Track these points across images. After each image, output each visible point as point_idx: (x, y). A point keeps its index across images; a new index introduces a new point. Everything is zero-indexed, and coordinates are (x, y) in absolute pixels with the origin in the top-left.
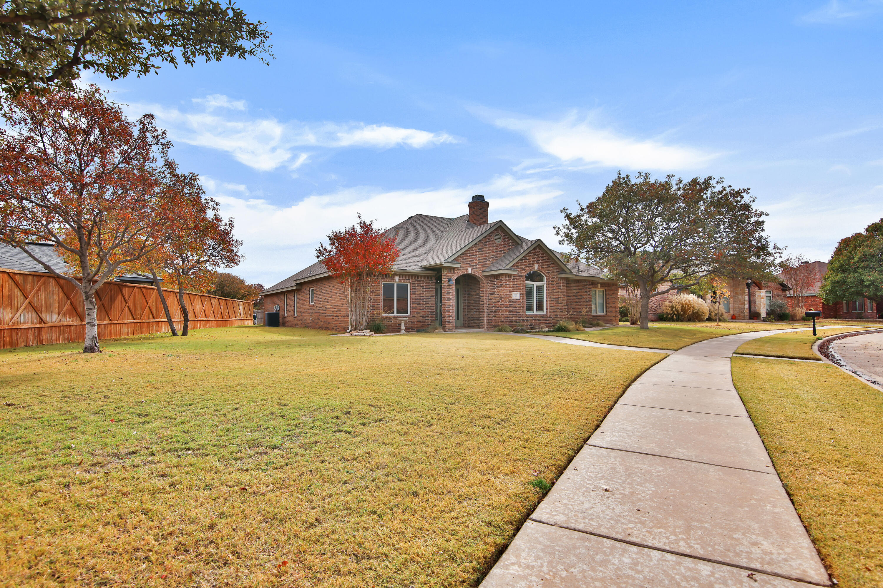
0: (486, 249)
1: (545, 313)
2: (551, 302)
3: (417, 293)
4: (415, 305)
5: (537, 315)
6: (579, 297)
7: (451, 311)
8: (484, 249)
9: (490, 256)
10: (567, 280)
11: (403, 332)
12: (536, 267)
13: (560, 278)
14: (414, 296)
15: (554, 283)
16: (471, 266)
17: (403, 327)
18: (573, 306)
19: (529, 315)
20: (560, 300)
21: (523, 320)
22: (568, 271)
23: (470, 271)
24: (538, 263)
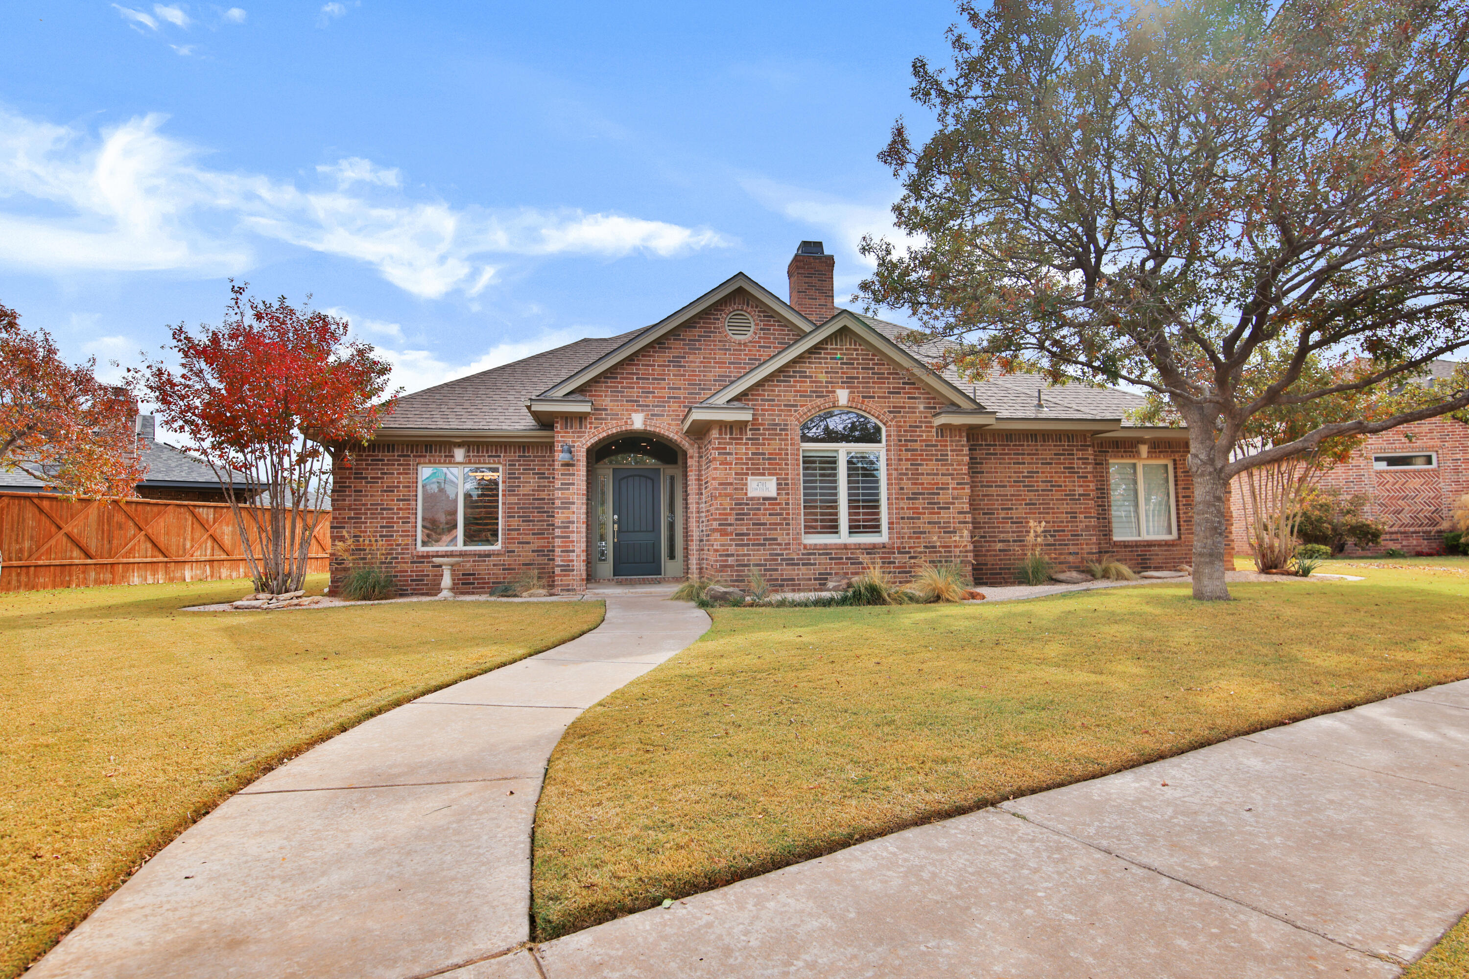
0: (695, 361)
1: (883, 537)
2: (904, 504)
3: (522, 491)
4: (515, 522)
5: (846, 547)
6: (1042, 486)
7: (574, 537)
8: (691, 358)
9: (711, 376)
10: (974, 434)
11: (445, 594)
12: (843, 396)
13: (943, 429)
14: (514, 499)
15: (917, 446)
16: (643, 407)
17: (447, 581)
18: (1014, 514)
19: (815, 547)
20: (942, 498)
21: (791, 562)
22: (965, 404)
23: (638, 422)
24: (849, 383)
